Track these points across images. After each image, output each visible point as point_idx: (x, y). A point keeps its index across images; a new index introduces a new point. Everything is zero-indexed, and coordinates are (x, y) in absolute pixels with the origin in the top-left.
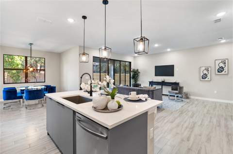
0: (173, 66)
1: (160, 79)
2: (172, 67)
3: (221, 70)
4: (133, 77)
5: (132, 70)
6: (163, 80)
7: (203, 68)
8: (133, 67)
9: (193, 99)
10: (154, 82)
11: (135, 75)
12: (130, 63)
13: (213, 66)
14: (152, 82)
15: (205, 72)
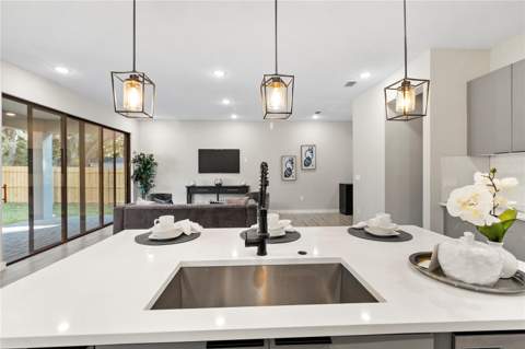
0: (238, 151)
1: (211, 179)
2: (236, 153)
3: (308, 162)
4: (138, 177)
5: (132, 156)
6: (218, 182)
7: (287, 159)
8: (135, 150)
10: (199, 187)
11: (144, 171)
12: (127, 135)
13: (298, 155)
14: (193, 187)
15: (289, 165)
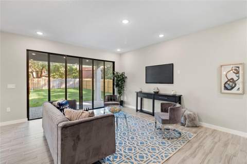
0: (172, 65)
6: (156, 90)
9: (207, 129)
12: (114, 63)
